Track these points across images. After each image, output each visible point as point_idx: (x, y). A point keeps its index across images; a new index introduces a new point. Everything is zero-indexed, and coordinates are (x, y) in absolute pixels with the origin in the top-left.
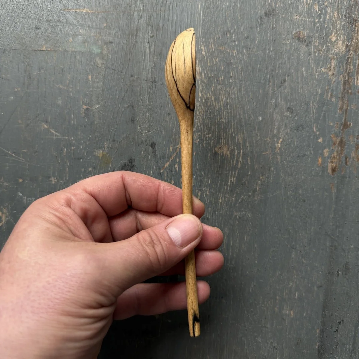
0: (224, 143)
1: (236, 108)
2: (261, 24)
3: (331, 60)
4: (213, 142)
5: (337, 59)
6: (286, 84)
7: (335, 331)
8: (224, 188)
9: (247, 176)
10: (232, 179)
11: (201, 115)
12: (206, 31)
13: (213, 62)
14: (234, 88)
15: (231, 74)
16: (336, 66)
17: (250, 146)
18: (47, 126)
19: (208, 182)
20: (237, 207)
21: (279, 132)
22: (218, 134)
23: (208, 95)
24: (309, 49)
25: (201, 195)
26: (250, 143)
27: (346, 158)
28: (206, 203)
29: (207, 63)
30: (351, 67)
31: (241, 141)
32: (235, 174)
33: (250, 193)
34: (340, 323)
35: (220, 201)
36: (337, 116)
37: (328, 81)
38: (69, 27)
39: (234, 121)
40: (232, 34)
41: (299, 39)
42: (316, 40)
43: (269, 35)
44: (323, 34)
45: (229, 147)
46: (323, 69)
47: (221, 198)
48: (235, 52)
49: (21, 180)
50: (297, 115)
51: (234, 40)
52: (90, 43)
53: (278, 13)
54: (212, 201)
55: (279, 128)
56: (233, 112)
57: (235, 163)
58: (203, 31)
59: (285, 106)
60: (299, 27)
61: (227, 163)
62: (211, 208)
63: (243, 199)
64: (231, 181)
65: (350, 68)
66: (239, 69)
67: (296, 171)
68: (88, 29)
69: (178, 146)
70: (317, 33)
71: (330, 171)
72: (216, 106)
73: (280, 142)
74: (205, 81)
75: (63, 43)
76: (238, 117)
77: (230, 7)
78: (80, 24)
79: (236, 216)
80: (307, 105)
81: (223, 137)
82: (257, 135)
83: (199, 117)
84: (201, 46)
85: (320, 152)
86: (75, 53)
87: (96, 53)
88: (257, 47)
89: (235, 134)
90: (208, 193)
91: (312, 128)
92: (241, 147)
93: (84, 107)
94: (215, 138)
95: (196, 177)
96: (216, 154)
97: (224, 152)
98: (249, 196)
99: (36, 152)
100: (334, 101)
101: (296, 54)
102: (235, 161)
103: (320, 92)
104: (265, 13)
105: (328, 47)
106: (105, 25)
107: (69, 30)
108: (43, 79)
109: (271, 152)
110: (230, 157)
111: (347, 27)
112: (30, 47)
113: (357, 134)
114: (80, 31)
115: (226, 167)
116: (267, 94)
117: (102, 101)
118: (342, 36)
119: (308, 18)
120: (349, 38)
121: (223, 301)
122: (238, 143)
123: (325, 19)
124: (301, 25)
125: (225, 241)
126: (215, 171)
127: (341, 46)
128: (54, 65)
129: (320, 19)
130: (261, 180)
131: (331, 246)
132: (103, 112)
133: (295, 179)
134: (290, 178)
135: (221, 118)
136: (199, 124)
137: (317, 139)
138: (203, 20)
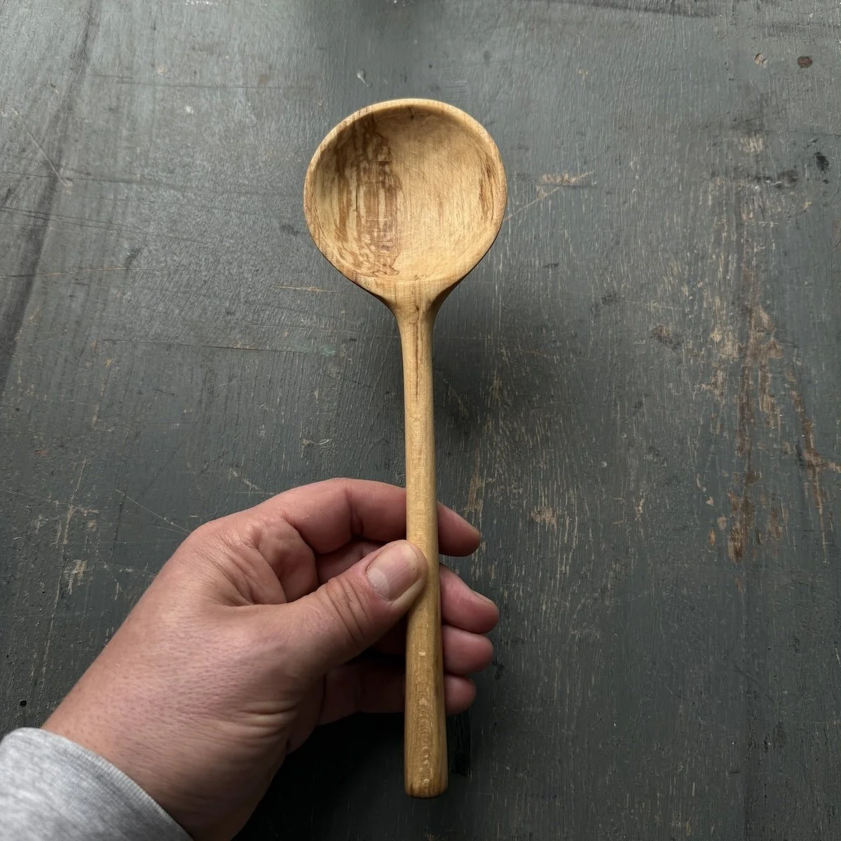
0: (545, 503)
1: (563, 446)
2: (597, 316)
3: (716, 371)
4: (527, 502)
5: (725, 370)
6: (644, 409)
8: (550, 587)
9: (590, 562)
10: (563, 567)
11: (504, 456)
12: (509, 324)
13: (521, 373)
14: (557, 414)
15: (552, 391)
16: (725, 380)
17: (591, 510)
18: (238, 473)
19: (521, 574)
20: (575, 620)
21: (638, 488)
22: (534, 489)
23: (515, 424)
24: (678, 354)
25: (509, 596)
26: (589, 504)
27: (757, 532)
28: (519, 611)
30: (750, 383)
31: (574, 501)
32: (567, 558)
33: (596, 595)
35: (544, 608)
36: (734, 461)
37: (715, 405)
38: (283, 313)
39: (561, 467)
40: (551, 330)
41: (660, 338)
42: (688, 340)
43: (610, 332)
44: (699, 331)
45: (554, 511)
46: (704, 386)
47: (544, 602)
48: (556, 357)
50: (665, 459)
51: (554, 339)
52: (318, 340)
53: (624, 298)
54: (529, 608)
55: (638, 481)
56: (557, 453)
57: (566, 539)
58: (504, 324)
59: (644, 444)
60: (659, 320)
61: (552, 539)
62: (527, 620)
63: (584, 605)
65: (748, 383)
66: (565, 384)
67: (673, 556)
68: (315, 317)
69: (465, 509)
70: (689, 329)
71: (731, 554)
72: (528, 441)
73: (641, 504)
74: (509, 402)
75: (272, 339)
76: (567, 461)
77: (546, 289)
78: (302, 308)
79: (574, 635)
80: (682, 443)
81: (543, 494)
82: (602, 491)
83: (500, 460)
84: (501, 348)
85: (711, 522)
86: (292, 355)
87: (327, 355)
88: (592, 350)
89: (563, 488)
90: (521, 594)
91: (693, 482)
92: (576, 512)
94: (530, 495)
95: (499, 563)
96: (532, 522)
97: (547, 519)
98: (596, 599)
100: (728, 437)
101: (656, 362)
102: (566, 535)
103: (702, 423)
104: (602, 298)
105: (709, 351)
106: (343, 312)
107: (283, 318)
108: (235, 395)
109: (628, 520)
110: (558, 529)
111: (737, 320)
112: (214, 342)
113: (771, 491)
114: (302, 321)
115: (552, 547)
116: (614, 424)
117: (336, 432)
118: (730, 334)
119: (674, 306)
120: (743, 337)
121: (558, 804)
122: (570, 505)
123: (701, 307)
124: (662, 317)
125: (556, 685)
126: (532, 552)
127: (730, 350)
128: (256, 372)
129: (692, 307)
130: (615, 571)
131: (747, 693)
132: (336, 450)
133: (673, 569)
134: (665, 568)
135: (539, 462)
136: (501, 472)
137: (705, 499)
138: (503, 309)
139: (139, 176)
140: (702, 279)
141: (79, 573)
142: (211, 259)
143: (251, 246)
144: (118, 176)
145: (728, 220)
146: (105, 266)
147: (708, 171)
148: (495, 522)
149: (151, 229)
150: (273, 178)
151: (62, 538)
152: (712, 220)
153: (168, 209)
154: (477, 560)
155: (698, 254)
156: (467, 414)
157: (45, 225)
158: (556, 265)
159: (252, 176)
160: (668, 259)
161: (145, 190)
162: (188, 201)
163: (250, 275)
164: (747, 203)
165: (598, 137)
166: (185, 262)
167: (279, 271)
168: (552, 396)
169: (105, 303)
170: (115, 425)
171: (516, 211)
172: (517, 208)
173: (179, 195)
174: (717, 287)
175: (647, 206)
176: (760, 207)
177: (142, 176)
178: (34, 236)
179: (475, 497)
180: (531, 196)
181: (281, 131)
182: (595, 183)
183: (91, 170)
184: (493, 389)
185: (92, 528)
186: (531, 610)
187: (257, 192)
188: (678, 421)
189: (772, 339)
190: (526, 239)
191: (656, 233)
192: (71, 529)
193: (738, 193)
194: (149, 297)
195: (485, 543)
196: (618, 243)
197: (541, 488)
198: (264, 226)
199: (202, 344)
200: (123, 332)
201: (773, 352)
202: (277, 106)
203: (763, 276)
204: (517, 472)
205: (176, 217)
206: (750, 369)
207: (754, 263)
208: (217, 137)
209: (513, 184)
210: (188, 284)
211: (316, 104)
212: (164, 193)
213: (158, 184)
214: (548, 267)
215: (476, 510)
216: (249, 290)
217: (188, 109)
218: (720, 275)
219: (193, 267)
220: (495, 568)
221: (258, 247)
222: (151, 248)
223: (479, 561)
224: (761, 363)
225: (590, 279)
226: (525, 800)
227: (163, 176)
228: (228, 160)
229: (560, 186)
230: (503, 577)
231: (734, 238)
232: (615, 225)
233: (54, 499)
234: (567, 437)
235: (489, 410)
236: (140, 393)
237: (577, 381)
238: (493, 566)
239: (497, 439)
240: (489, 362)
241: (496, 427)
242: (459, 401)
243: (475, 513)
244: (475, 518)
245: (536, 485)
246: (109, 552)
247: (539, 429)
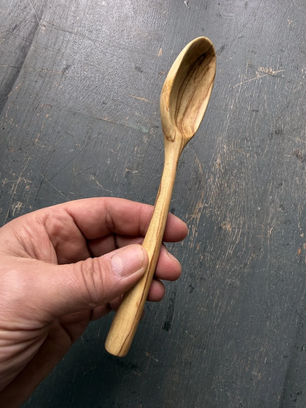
0: (228, 220)
1: (242, 196)
2: (271, 139)
4: (220, 219)
6: (283, 187)
7: (294, 400)
8: (222, 258)
9: (242, 251)
10: (230, 251)
11: (215, 195)
12: (229, 135)
13: (230, 159)
14: (243, 181)
15: (243, 170)
17: (248, 228)
18: (94, 178)
19: (211, 250)
20: (230, 275)
21: (271, 222)
22: (225, 214)
25: (203, 259)
26: (248, 225)
28: (206, 266)
29: (226, 158)
31: (241, 222)
32: (233, 247)
33: (242, 266)
34: (298, 394)
35: (217, 267)
38: (128, 108)
39: (239, 206)
40: (249, 141)
41: (297, 155)
43: (275, 148)
45: (231, 225)
47: (218, 264)
48: (248, 155)
50: (287, 212)
51: (249, 146)
52: (142, 123)
53: (285, 133)
55: (272, 219)
56: (239, 198)
58: (227, 134)
59: (279, 203)
60: (298, 147)
61: (228, 238)
62: (209, 271)
63: (235, 269)
64: (229, 252)
67: (280, 256)
68: (142, 113)
69: (192, 216)
72: (227, 191)
73: (271, 230)
74: (223, 171)
75: (121, 119)
76: (243, 203)
77: (251, 121)
78: (137, 107)
79: (228, 282)
80: (296, 206)
81: (228, 217)
82: (255, 220)
83: (212, 197)
84: (224, 145)
85: (300, 244)
86: (128, 128)
87: (144, 132)
88: (265, 155)
89: (238, 215)
90: (209, 259)
91: (297, 225)
92: (241, 227)
94: (222, 215)
95: (202, 243)
96: (220, 228)
97: (227, 228)
98: (241, 268)
99: (81, 196)
101: (293, 166)
102: (235, 237)
104: (275, 131)
106: (155, 113)
107: (128, 110)
108: (100, 142)
109: (263, 236)
110: (231, 233)
112: (95, 116)
114: (136, 113)
115: (227, 241)
116: (267, 191)
117: (141, 168)
121: (205, 352)
122: (239, 224)
124: (300, 146)
125: (215, 301)
126: (217, 241)
128: (111, 133)
130: (252, 257)
131: (299, 323)
132: (140, 177)
133: (278, 262)
134: (275, 261)
135: (230, 201)
136: (212, 202)
137: (300, 234)
138: (229, 126)
139: (76, 30)
141: (18, 208)
142: (101, 77)
143: (120, 74)
144: (66, 29)
146: (53, 70)
148: (204, 225)
149: (77, 57)
150: (136, 43)
151: (14, 190)
153: (86, 49)
154: (192, 240)
156: (202, 173)
157: (30, 45)
158: (257, 111)
159: (127, 40)
161: (77, 38)
162: (96, 47)
163: (117, 87)
165: (290, 54)
166: (89, 76)
167: (130, 88)
168: (242, 172)
169: (50, 88)
170: (45, 145)
171: (244, 82)
172: (245, 80)
173: (92, 43)
177: (78, 31)
178: (24, 50)
179: (198, 211)
180: (253, 75)
181: (144, 22)
182: (284, 76)
183: (54, 23)
184: (216, 163)
185: (27, 189)
186: (211, 267)
187: (128, 49)
188: (296, 196)
190: (246, 96)
192: (18, 187)
194: (70, 88)
195: (197, 233)
196: (288, 107)
197: (228, 213)
198: (128, 65)
199: (90, 115)
200: (56, 103)
202: (145, 9)
204: (219, 204)
205: (89, 53)
208: (115, 19)
209: (246, 69)
210: (88, 86)
211: (163, 12)
212: (85, 41)
213: (84, 36)
214: (253, 111)
215: (197, 217)
216: (115, 94)
217: (104, 3)
219: (92, 78)
220: (200, 245)
221: (123, 75)
222: (75, 66)
223: (193, 241)
225: (272, 121)
226: (191, 347)
227: (87, 33)
228: (118, 31)
229: (267, 74)
230: (203, 249)
232: (288, 98)
233: (13, 172)
234: (245, 193)
235: (212, 173)
236: (59, 132)
237: (255, 168)
238: (199, 244)
239: (213, 187)
240: (217, 150)
241: (214, 181)
242: (200, 166)
243: (196, 219)
244: (195, 221)
245: (226, 212)
246: (33, 201)
247: (233, 186)
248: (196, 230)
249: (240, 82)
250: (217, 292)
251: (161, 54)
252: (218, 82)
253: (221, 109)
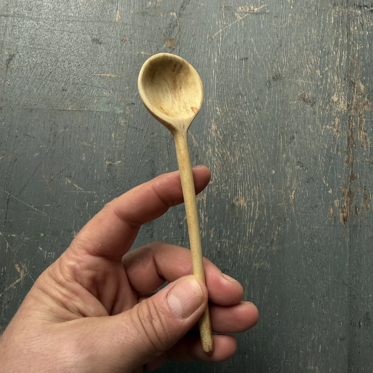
0: (240, 195)
1: (251, 162)
2: (269, 88)
3: (335, 118)
4: (231, 194)
5: (340, 117)
6: (295, 140)
8: (243, 240)
9: (264, 226)
10: (250, 230)
12: (220, 94)
13: (227, 121)
14: (247, 144)
15: (245, 131)
16: (339, 123)
17: (266, 198)
18: (71, 181)
19: (227, 234)
20: (256, 258)
21: (291, 185)
24: (314, 109)
25: (220, 246)
26: (265, 195)
27: (356, 208)
28: (226, 254)
29: (222, 121)
30: (354, 124)
31: (256, 193)
32: (252, 225)
33: (268, 244)
35: (240, 252)
36: (344, 168)
37: (335, 137)
38: (94, 89)
39: (249, 174)
40: (244, 96)
41: (304, 99)
42: (320, 101)
43: (277, 97)
44: (326, 95)
45: (245, 199)
46: (328, 126)
47: (240, 249)
48: (247, 112)
49: (42, 235)
50: (307, 168)
51: (246, 101)
52: (113, 104)
53: (284, 77)
54: (232, 253)
55: (291, 181)
56: (247, 166)
57: (252, 214)
58: (217, 93)
59: (295, 160)
60: (304, 90)
61: (244, 215)
62: (230, 259)
63: (261, 250)
64: (249, 232)
65: (352, 125)
66: (252, 127)
67: (310, 222)
68: (111, 91)
70: (320, 94)
71: (341, 220)
72: (231, 160)
73: (293, 194)
74: (221, 138)
75: (88, 104)
76: (253, 170)
77: (241, 72)
78: (104, 86)
79: (256, 267)
80: (316, 159)
81: (239, 190)
82: (272, 187)
83: (216, 171)
84: (216, 107)
85: (331, 202)
86: (99, 113)
87: (119, 113)
88: (267, 107)
89: (251, 186)
90: (227, 245)
91: (322, 181)
92: (258, 199)
93: (107, 163)
94: (232, 190)
95: (215, 229)
96: (233, 205)
98: (268, 247)
99: (59, 206)
100: (340, 155)
101: (302, 114)
102: (252, 212)
103: (326, 147)
104: (273, 77)
105: (330, 106)
106: (127, 88)
107: (94, 92)
108: (68, 137)
109: (286, 203)
110: (247, 208)
111: (347, 89)
112: (56, 107)
113: (364, 185)
114: (105, 93)
115: (244, 219)
116: (278, 149)
117: (124, 157)
118: (343, 96)
119: (312, 81)
120: (350, 98)
122: (254, 195)
123: (326, 82)
124: (305, 88)
125: (246, 293)
126: (233, 222)
127: (342, 106)
128: (79, 124)
129: (322, 82)
130: (278, 231)
131: (350, 296)
132: (125, 167)
133: (309, 229)
134: (305, 228)
135: (237, 172)
136: (216, 178)
137: (328, 190)
138: (217, 84)
139: (12, 12)
140: (327, 66)
142: (54, 60)
143: (75, 51)
145: (343, 31)
147: (332, 3)
148: (213, 206)
149: (20, 43)
150: (87, 12)
152: (333, 32)
153: (29, 31)
154: (203, 227)
155: (326, 51)
156: (198, 145)
158: (247, 59)
159: (75, 11)
160: (309, 55)
161: (16, 20)
162: (40, 26)
163: (75, 68)
164: (353, 21)
166: (39, 62)
167: (91, 65)
168: (245, 134)
171: (224, 28)
172: (224, 26)
173: (35, 23)
174: (336, 70)
175: (297, 24)
176: (361, 23)
177: (14, 12)
180: (232, 19)
182: (268, 11)
184: (211, 131)
187: (78, 20)
188: (313, 147)
189: (366, 99)
190: (230, 44)
191: (302, 39)
193: (349, 15)
194: (20, 82)
195: (207, 217)
196: (281, 46)
197: (238, 186)
198: (83, 39)
199: (49, 108)
200: (6, 102)
201: (366, 106)
203: (361, 63)
204: (225, 178)
205: (34, 36)
206: (353, 116)
207: (357, 56)
209: (222, 12)
210: (41, 74)
212: (26, 22)
213: (23, 17)
214: (242, 59)
215: (202, 199)
216: (75, 77)
218: (337, 63)
219: (44, 64)
221: (80, 52)
222: (20, 54)
223: (204, 228)
224: (360, 113)
225: (266, 66)
227: (26, 12)
228: (62, 2)
229: (248, 13)
230: (218, 236)
231: (346, 41)
232: (279, 35)
234: (253, 157)
235: (209, 143)
236: (16, 137)
237: (259, 125)
238: (212, 230)
239: (214, 159)
240: (209, 115)
241: (214, 152)
242: (193, 138)
243: (202, 201)
244: (202, 204)
245: (236, 185)
246: (3, 225)
247: (237, 153)
248: (205, 214)
249: (219, 30)
250: (246, 282)
251: (120, 17)
252: (193, 36)
253: (204, 66)
